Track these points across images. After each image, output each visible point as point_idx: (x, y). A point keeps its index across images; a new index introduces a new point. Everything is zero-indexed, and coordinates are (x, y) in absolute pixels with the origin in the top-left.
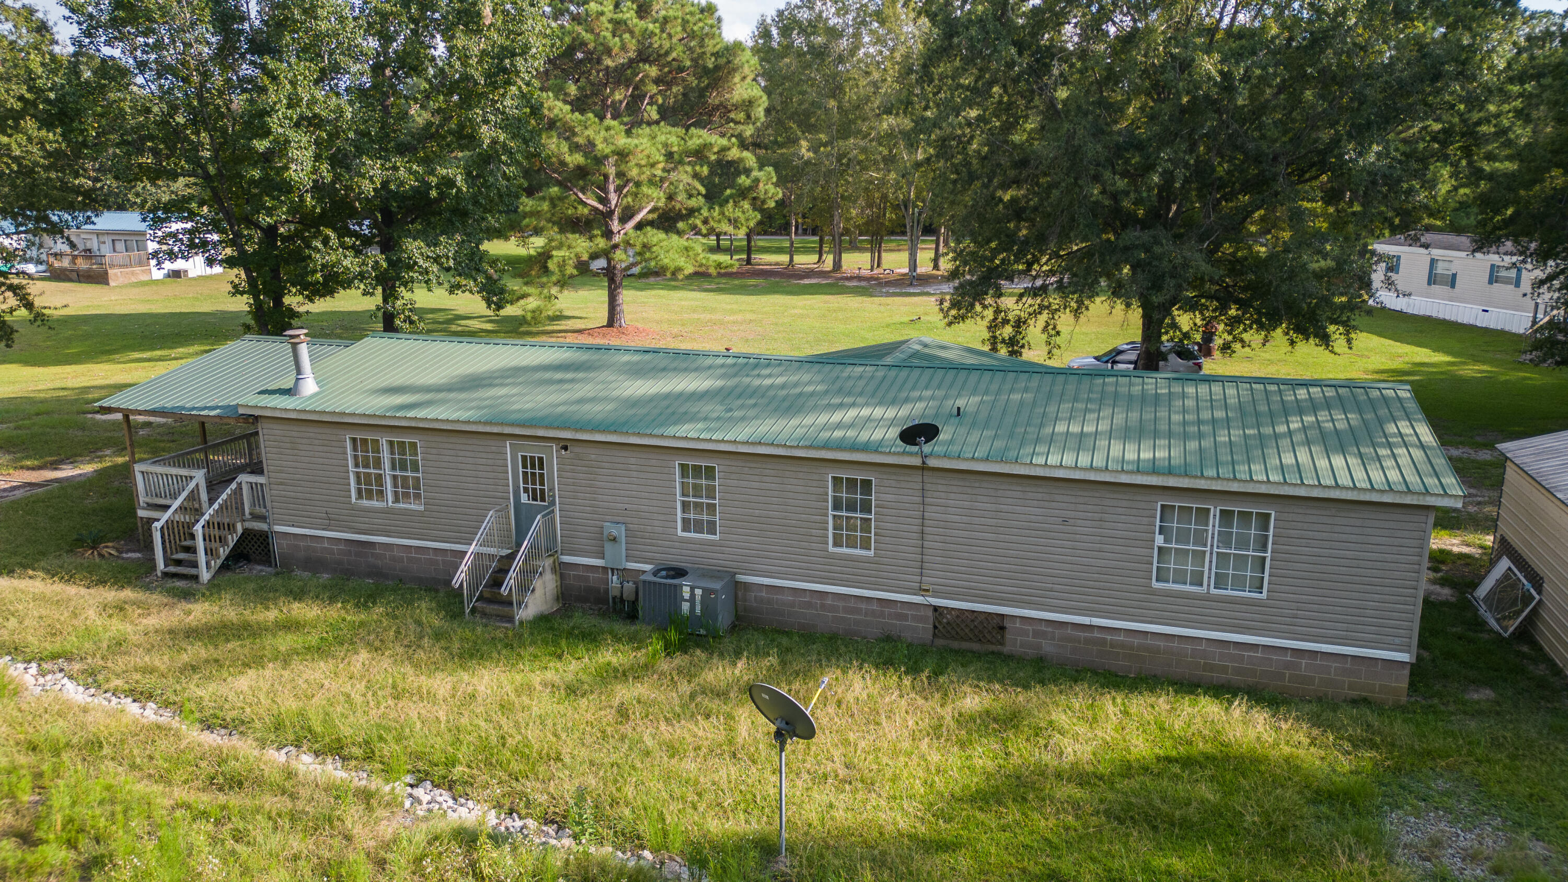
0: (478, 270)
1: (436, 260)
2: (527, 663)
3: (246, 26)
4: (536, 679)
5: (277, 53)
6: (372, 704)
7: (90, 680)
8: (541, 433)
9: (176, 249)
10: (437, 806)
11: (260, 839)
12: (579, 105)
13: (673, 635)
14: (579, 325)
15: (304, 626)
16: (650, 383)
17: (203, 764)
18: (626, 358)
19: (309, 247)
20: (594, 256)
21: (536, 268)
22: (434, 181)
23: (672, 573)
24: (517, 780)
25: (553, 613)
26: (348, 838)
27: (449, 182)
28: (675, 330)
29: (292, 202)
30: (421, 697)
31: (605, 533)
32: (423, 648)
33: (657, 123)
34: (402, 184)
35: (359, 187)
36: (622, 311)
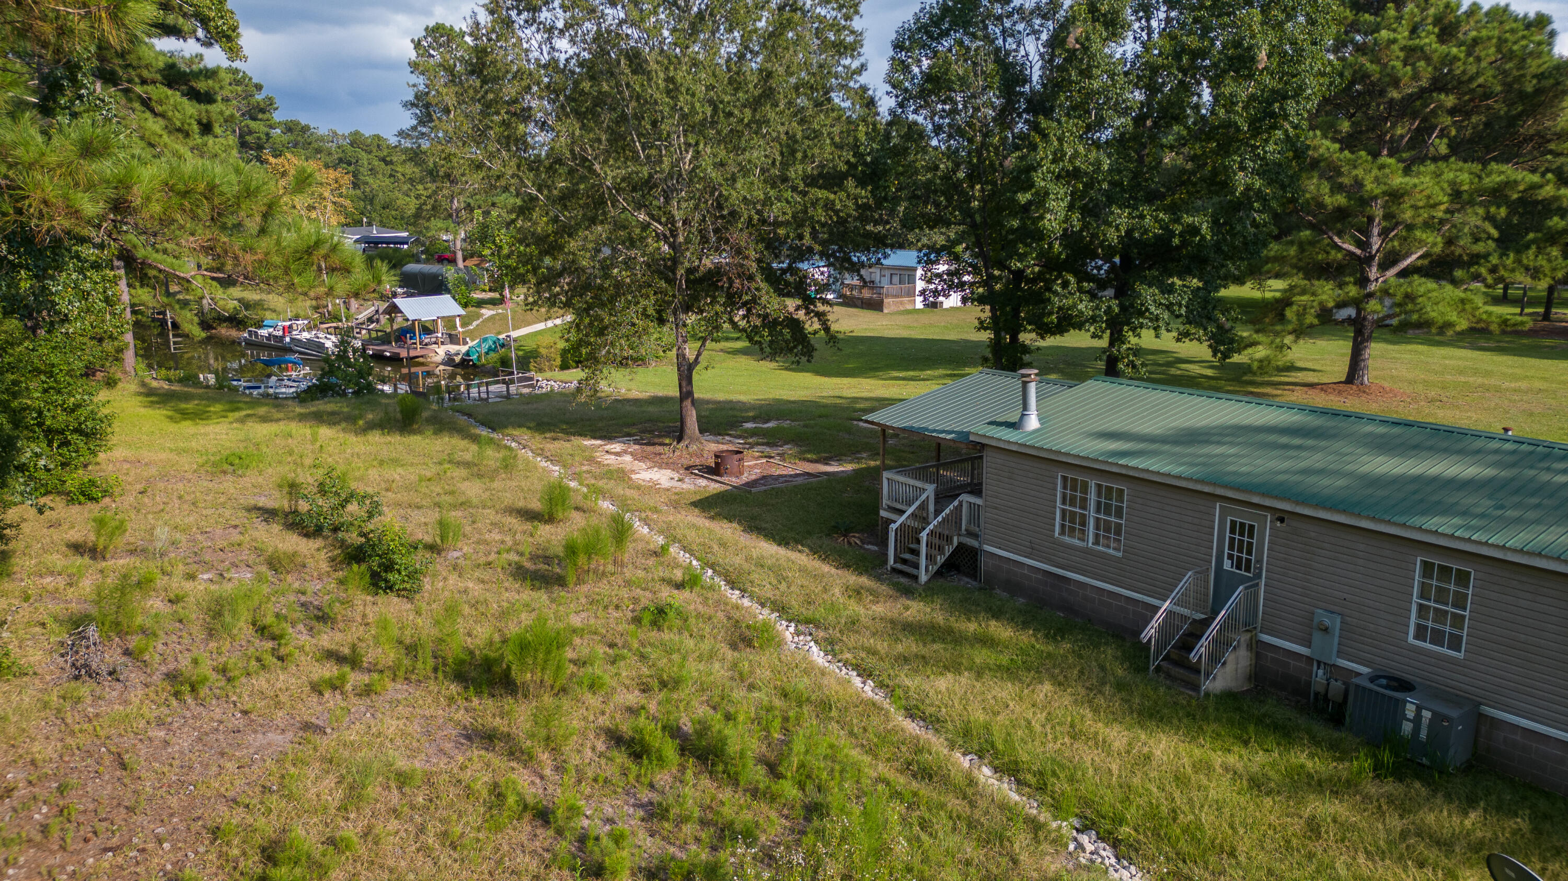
0: (1209, 319)
1: (1169, 307)
2: (1208, 739)
3: (1027, 88)
4: (1217, 759)
5: (1048, 113)
6: (1050, 737)
7: (829, 648)
8: (1256, 500)
9: (940, 288)
10: (1100, 860)
11: (941, 835)
12: (1349, 143)
13: (1386, 757)
14: (1311, 378)
15: (998, 645)
16: (1395, 461)
17: (904, 749)
18: (1369, 428)
19: (1049, 289)
20: (1341, 305)
21: (1271, 316)
22: (1178, 228)
23: (1396, 684)
24: (1184, 861)
25: (1243, 693)
26: (1015, 862)
27: (1194, 230)
28: (1432, 394)
29: (1042, 248)
30: (1096, 743)
31: (1316, 620)
32: (1103, 694)
33: (1445, 158)
34: (1146, 231)
35: (1105, 235)
36: (1366, 367)
